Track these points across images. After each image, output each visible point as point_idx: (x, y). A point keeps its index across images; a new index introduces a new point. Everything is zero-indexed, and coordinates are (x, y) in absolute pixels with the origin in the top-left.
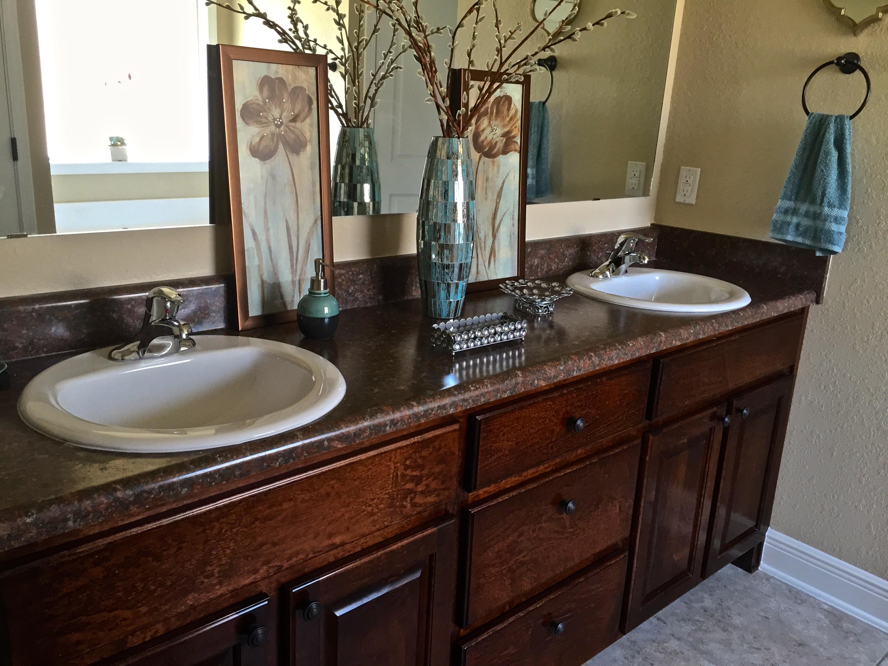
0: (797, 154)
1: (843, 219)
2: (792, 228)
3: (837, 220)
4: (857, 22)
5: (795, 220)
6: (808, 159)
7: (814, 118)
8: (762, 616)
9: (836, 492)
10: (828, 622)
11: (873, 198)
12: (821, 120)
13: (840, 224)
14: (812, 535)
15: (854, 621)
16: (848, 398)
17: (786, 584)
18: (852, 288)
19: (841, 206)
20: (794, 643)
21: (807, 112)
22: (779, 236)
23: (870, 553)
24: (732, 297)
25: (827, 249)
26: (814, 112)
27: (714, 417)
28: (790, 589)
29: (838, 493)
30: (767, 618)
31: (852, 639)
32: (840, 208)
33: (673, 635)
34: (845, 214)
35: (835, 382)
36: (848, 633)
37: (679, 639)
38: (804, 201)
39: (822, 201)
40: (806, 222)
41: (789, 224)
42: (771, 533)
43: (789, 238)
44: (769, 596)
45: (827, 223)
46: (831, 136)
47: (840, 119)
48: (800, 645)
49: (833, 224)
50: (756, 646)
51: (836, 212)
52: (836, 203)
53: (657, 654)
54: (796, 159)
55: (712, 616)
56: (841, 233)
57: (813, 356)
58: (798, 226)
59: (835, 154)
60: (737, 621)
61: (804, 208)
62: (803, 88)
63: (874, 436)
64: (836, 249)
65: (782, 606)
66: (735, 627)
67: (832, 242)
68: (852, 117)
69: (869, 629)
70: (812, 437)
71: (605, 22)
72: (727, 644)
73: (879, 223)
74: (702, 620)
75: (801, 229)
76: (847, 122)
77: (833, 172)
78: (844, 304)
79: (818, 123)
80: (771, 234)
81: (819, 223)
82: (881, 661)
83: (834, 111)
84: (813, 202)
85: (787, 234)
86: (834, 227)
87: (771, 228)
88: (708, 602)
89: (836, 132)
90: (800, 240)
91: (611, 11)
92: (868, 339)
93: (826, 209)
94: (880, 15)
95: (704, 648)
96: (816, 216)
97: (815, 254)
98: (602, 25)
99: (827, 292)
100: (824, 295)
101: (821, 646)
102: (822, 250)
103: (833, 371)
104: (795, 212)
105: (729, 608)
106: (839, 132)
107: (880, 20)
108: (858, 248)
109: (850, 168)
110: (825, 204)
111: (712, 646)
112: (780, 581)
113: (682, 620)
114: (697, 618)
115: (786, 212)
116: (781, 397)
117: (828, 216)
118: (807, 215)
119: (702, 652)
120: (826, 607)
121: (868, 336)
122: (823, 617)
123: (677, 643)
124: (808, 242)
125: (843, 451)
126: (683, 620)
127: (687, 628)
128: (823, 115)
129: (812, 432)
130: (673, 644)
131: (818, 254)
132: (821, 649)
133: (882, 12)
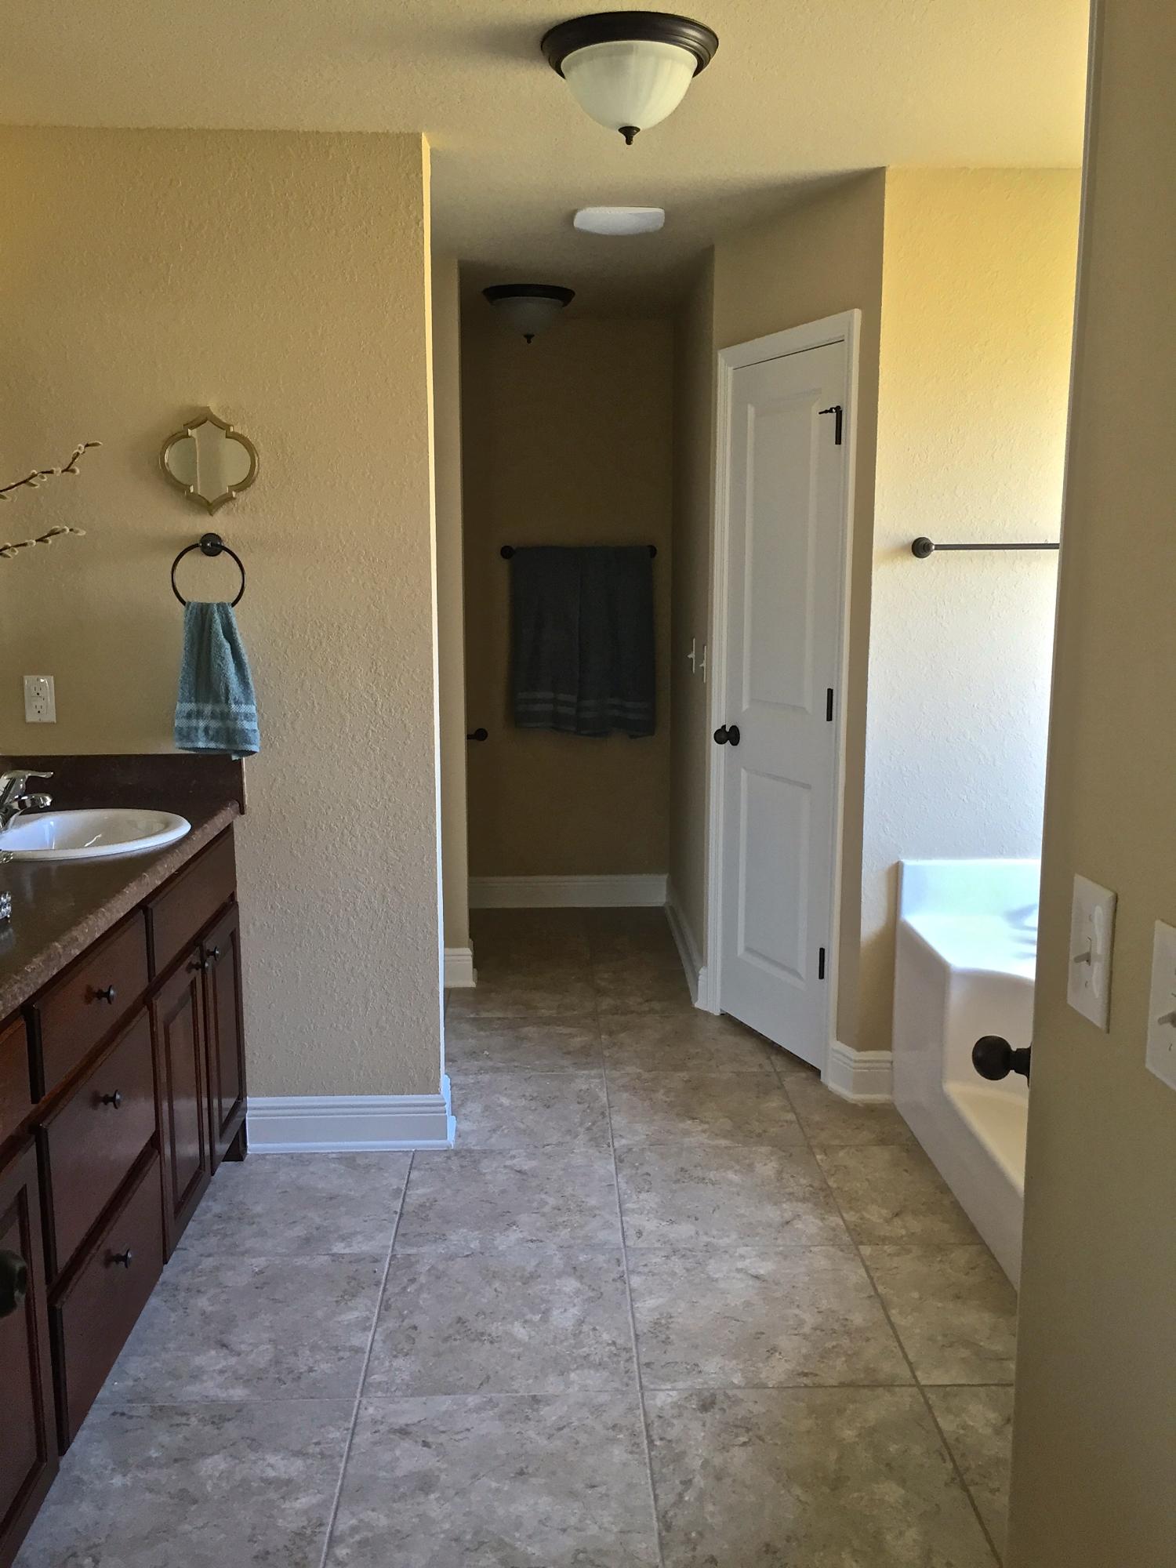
0: (185, 649)
1: (252, 715)
2: (201, 733)
3: (248, 717)
4: (210, 501)
5: (202, 724)
6: (199, 654)
7: (193, 608)
8: (280, 1193)
9: (311, 1020)
10: (343, 1167)
11: (272, 688)
12: (202, 610)
13: (252, 720)
14: (297, 1083)
15: (365, 1154)
16: (299, 911)
17: (286, 1154)
18: (274, 789)
19: (248, 701)
20: (324, 1200)
21: (183, 602)
22: (189, 745)
23: (362, 1074)
24: (167, 826)
25: (242, 751)
26: (190, 600)
27: (190, 967)
28: (292, 1156)
29: (314, 1021)
30: (286, 1192)
31: (373, 1170)
32: (246, 704)
33: (201, 1255)
34: (253, 709)
35: (281, 898)
36: (368, 1167)
37: (209, 1255)
38: (207, 702)
39: (227, 699)
40: (214, 724)
41: (196, 729)
42: (251, 1101)
43: (201, 745)
44: (275, 1172)
45: (238, 722)
46: (218, 627)
47: (222, 606)
48: (331, 1198)
49: (245, 722)
50: (291, 1221)
51: (244, 708)
52: (243, 700)
53: (197, 1280)
54: (186, 656)
55: (230, 1218)
56: (255, 731)
57: (250, 875)
58: (206, 730)
59: (227, 645)
60: (258, 1209)
61: (208, 709)
62: (171, 575)
63: (334, 944)
64: (254, 748)
65: (294, 1176)
66: (259, 1215)
67: (248, 742)
68: (233, 605)
69: (384, 1155)
70: (272, 969)
71: (50, 540)
72: (262, 1234)
73: (285, 714)
74: (221, 1227)
75: (211, 733)
76: (232, 611)
77: (230, 665)
78: (269, 807)
79: (199, 613)
80: (177, 744)
81: (230, 723)
82: (409, 1176)
83: (212, 598)
84: (217, 701)
85: (198, 740)
86: (247, 725)
87: (177, 736)
88: (217, 1208)
89: (222, 623)
90: (212, 745)
91: (53, 528)
92: (304, 841)
93: (233, 706)
94: (234, 494)
95: (242, 1249)
96: (225, 716)
97: (231, 758)
98: (47, 542)
99: (249, 798)
100: (246, 803)
101: (350, 1190)
102: (237, 752)
103: (276, 887)
104: (199, 714)
105: (242, 1203)
106: (225, 621)
107: (235, 499)
108: (269, 744)
109: (246, 658)
110: (231, 701)
111: (249, 1244)
112: (276, 1154)
113: (201, 1237)
114: (215, 1227)
115: (189, 716)
116: (232, 933)
117: (238, 714)
118: (213, 716)
119: (243, 1254)
120: (334, 1156)
121: (303, 837)
122: (337, 1165)
123: (211, 1259)
124: (222, 746)
125: (308, 971)
126: (203, 1236)
127: (213, 1240)
128: (202, 603)
129: (269, 964)
130: (208, 1263)
131: (234, 758)
132: (352, 1193)
133: (235, 491)
